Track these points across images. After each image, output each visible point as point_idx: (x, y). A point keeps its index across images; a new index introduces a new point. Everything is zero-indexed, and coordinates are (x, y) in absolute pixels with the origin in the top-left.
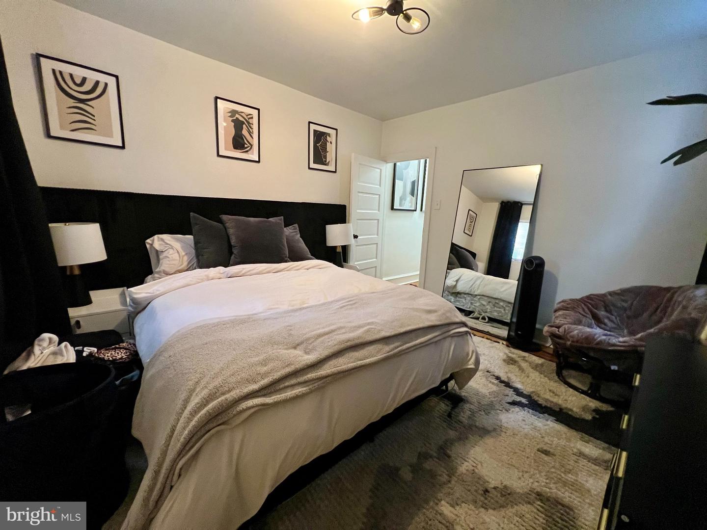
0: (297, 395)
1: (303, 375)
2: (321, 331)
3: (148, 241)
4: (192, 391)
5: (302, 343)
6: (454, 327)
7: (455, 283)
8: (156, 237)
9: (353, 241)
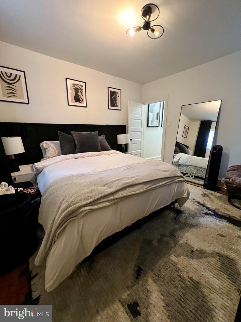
0: (106, 206)
1: (108, 198)
2: (116, 179)
3: (41, 144)
4: (61, 204)
5: (107, 184)
6: (177, 178)
7: (178, 160)
8: (44, 142)
9: (129, 142)
